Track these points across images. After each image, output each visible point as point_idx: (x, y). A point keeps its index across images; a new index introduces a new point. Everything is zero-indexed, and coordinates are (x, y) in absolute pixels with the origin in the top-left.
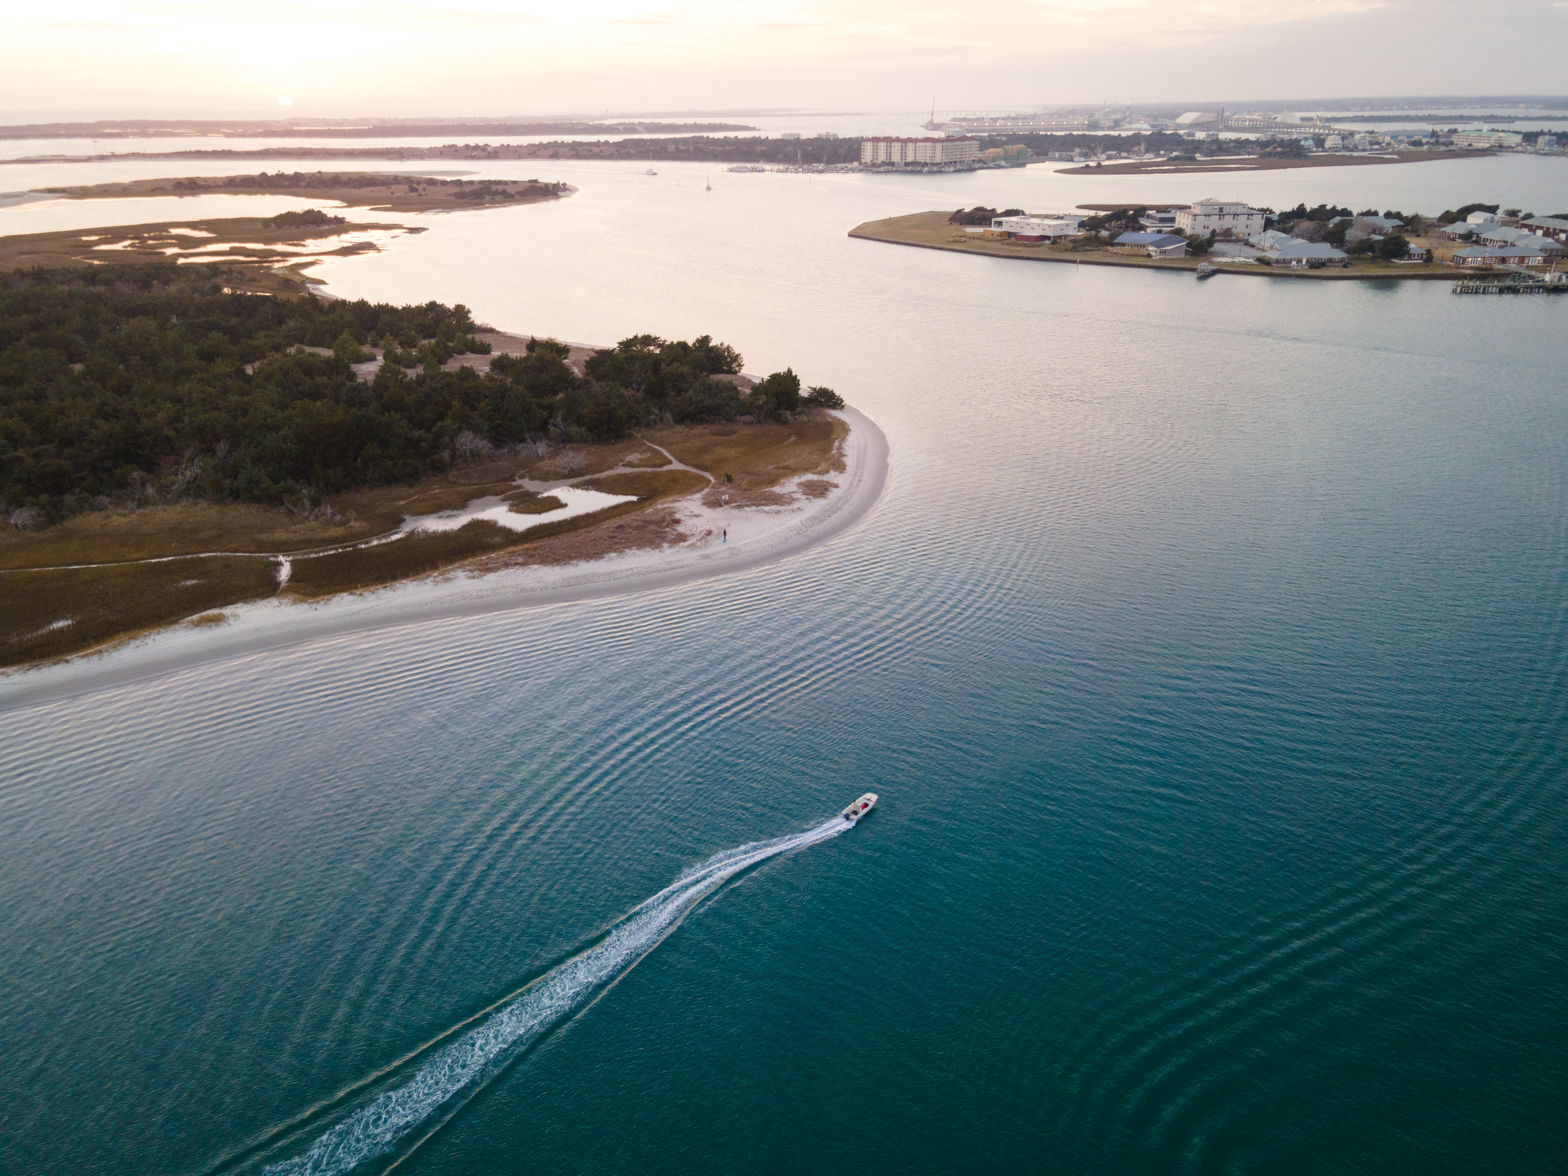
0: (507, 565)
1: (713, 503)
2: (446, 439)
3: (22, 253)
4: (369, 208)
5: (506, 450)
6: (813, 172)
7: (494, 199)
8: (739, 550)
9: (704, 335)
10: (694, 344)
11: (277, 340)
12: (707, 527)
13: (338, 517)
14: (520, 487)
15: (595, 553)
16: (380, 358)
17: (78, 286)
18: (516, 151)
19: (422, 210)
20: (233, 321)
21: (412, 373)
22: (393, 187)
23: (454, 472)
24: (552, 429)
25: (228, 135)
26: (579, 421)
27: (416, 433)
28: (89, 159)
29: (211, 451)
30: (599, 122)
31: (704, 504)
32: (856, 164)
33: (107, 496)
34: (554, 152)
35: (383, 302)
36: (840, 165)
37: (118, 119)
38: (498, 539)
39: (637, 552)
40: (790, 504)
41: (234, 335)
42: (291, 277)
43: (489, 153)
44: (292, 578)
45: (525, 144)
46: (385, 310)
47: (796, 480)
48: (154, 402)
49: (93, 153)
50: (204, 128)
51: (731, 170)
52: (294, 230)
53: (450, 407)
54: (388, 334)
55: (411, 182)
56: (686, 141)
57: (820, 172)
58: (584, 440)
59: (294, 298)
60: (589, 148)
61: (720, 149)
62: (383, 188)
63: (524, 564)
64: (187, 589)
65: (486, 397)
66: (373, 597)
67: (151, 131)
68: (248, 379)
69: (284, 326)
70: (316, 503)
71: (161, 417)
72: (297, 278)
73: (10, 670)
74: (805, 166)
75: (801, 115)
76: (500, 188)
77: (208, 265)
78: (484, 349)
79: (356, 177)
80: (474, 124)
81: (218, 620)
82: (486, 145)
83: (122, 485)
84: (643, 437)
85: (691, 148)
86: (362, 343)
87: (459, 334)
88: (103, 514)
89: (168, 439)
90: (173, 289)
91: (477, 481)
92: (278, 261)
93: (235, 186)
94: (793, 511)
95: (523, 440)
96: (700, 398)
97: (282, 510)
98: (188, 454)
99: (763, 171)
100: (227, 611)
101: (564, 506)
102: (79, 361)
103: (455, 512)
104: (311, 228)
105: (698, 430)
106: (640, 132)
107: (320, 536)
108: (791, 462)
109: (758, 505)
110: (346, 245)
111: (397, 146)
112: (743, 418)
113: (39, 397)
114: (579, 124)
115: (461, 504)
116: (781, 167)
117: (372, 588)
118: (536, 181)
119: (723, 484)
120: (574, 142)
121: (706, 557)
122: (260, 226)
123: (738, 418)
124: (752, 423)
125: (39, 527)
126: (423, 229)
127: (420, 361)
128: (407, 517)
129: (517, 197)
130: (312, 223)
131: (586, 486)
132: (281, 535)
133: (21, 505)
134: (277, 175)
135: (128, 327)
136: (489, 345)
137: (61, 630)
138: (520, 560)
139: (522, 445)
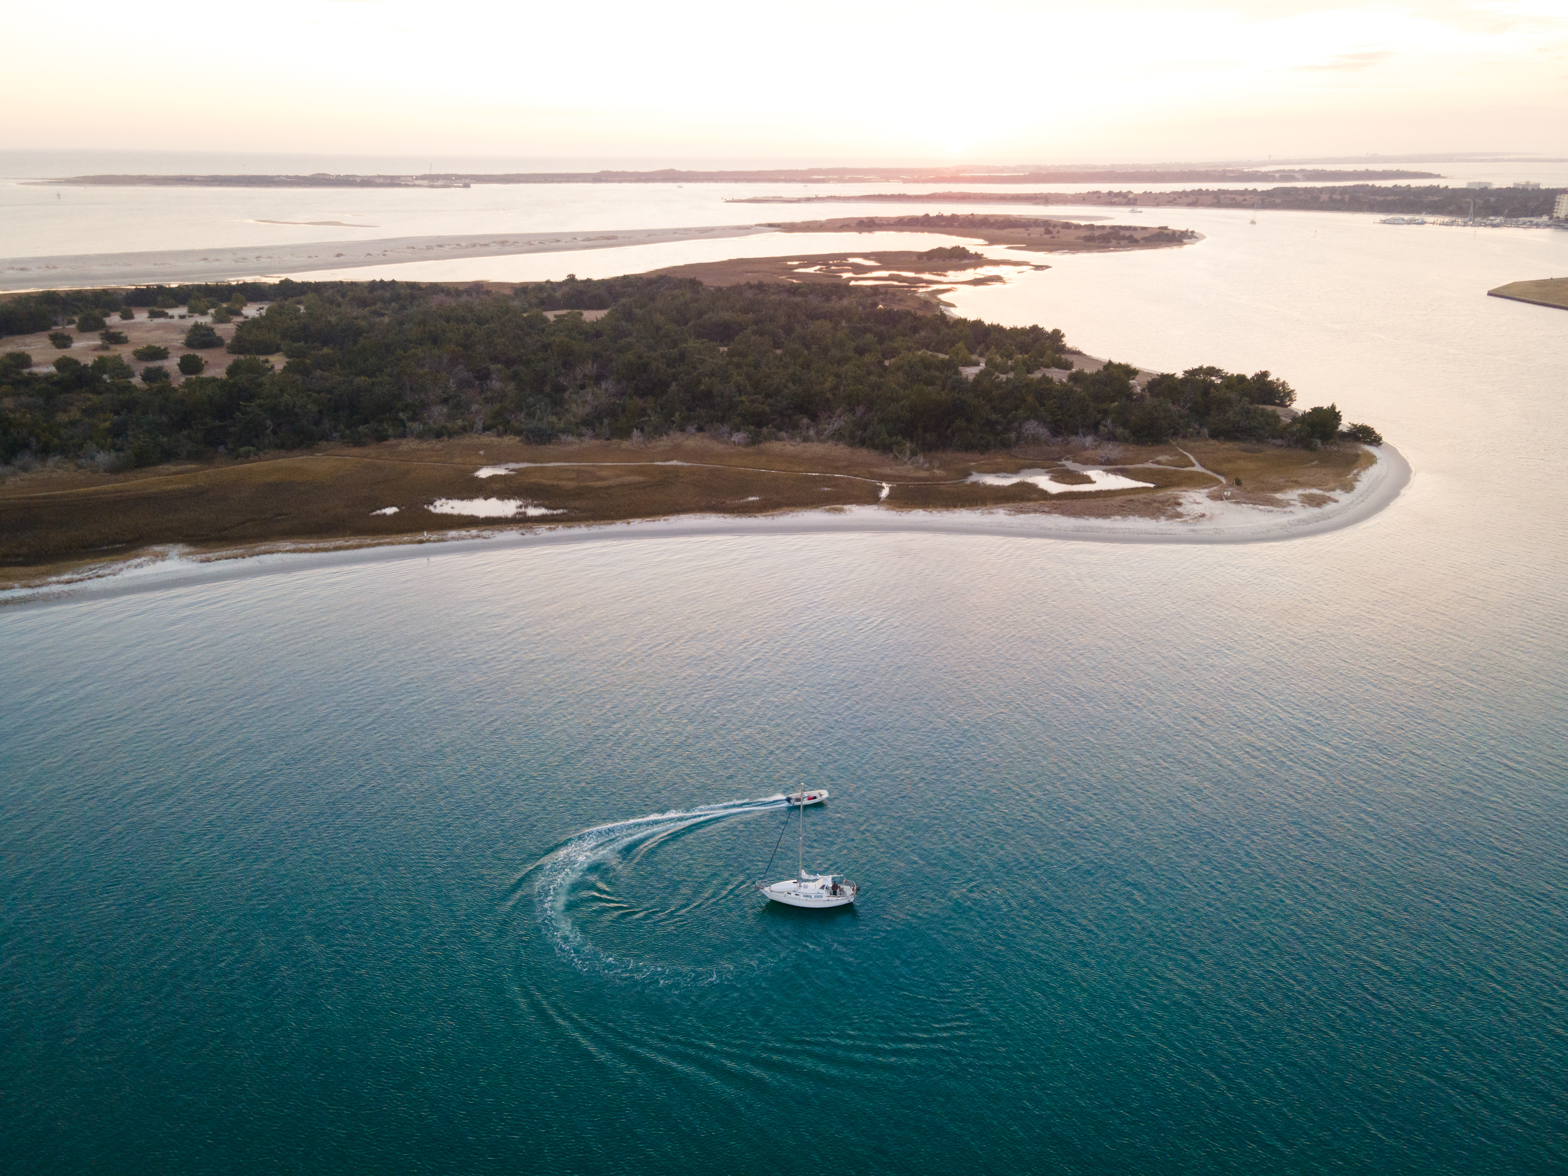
0: (1035, 511)
1: (1215, 497)
2: (1016, 424)
3: (748, 272)
4: (1006, 246)
5: (1060, 439)
6: (1486, 225)
7: (1118, 243)
8: (1223, 531)
9: (1263, 370)
10: (1251, 379)
11: (910, 344)
12: (1203, 512)
13: (927, 465)
14: (1064, 466)
15: (1105, 514)
16: (983, 365)
17: (784, 296)
18: (1156, 198)
19: (1051, 250)
20: (882, 328)
21: (1003, 377)
22: (1031, 229)
23: (1017, 449)
24: (1101, 428)
25: (905, 181)
26: (1125, 425)
27: (994, 417)
28: (799, 201)
29: (852, 411)
30: (1255, 169)
31: (1208, 497)
32: (1545, 218)
33: (787, 432)
34: (1194, 200)
35: (995, 323)
36: (1522, 219)
37: (824, 166)
38: (1035, 496)
39: (1138, 519)
40: (1284, 507)
41: (881, 339)
42: (929, 299)
43: (1129, 200)
44: (889, 497)
45: (1168, 192)
46: (997, 329)
47: (1300, 491)
48: (823, 375)
49: (803, 195)
50: (887, 175)
51: (1384, 222)
52: (940, 263)
53: (1025, 401)
54: (993, 347)
55: (1047, 225)
56: (1344, 190)
57: (1494, 226)
58: (1125, 440)
59: (929, 315)
60: (1232, 196)
61: (1382, 198)
62: (1022, 230)
63: (1049, 513)
64: (824, 492)
65: (1055, 397)
66: (939, 514)
67: (847, 177)
68: (885, 369)
69: (917, 335)
70: (914, 454)
71: (828, 385)
72: (934, 301)
73: (726, 516)
74: (1478, 219)
75: (1509, 160)
76: (1127, 233)
77: (871, 287)
78: (1067, 366)
79: (1002, 219)
80: (1124, 171)
81: (840, 511)
82: (1130, 192)
83: (796, 426)
84: (1178, 445)
85: (1347, 197)
86: (972, 353)
87: (1049, 352)
88: (782, 443)
89: (828, 400)
90: (845, 302)
91: (1031, 457)
92: (923, 287)
93: (902, 225)
94: (1285, 513)
95: (1077, 434)
96: (1237, 419)
97: (891, 456)
98: (838, 411)
99: (1423, 223)
100: (846, 507)
101: (1094, 482)
102: (779, 348)
103: (1009, 475)
104: (955, 261)
105: (1228, 445)
106: (1298, 180)
107: (913, 475)
108: (1301, 480)
109: (1255, 504)
110: (978, 277)
111: (1045, 192)
112: (1274, 441)
113: (757, 366)
114: (1232, 171)
115: (1016, 471)
116: (1447, 219)
117: (939, 509)
118: (1166, 228)
119: (1231, 486)
120: (1219, 190)
121: (1194, 531)
122: (915, 258)
123: (1270, 440)
124: (1282, 446)
125: (747, 445)
126: (1047, 267)
127: (1012, 369)
128: (974, 473)
129: (1142, 242)
130: (956, 257)
131: (1115, 472)
132: (887, 471)
133: (738, 430)
134: (937, 216)
135: (813, 326)
136: (1072, 363)
137: (753, 502)
138: (1046, 509)
139: (1073, 438)
